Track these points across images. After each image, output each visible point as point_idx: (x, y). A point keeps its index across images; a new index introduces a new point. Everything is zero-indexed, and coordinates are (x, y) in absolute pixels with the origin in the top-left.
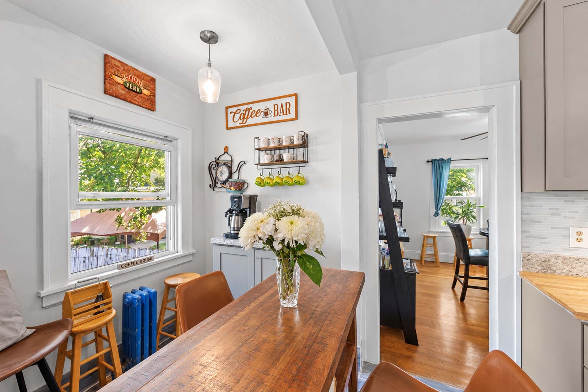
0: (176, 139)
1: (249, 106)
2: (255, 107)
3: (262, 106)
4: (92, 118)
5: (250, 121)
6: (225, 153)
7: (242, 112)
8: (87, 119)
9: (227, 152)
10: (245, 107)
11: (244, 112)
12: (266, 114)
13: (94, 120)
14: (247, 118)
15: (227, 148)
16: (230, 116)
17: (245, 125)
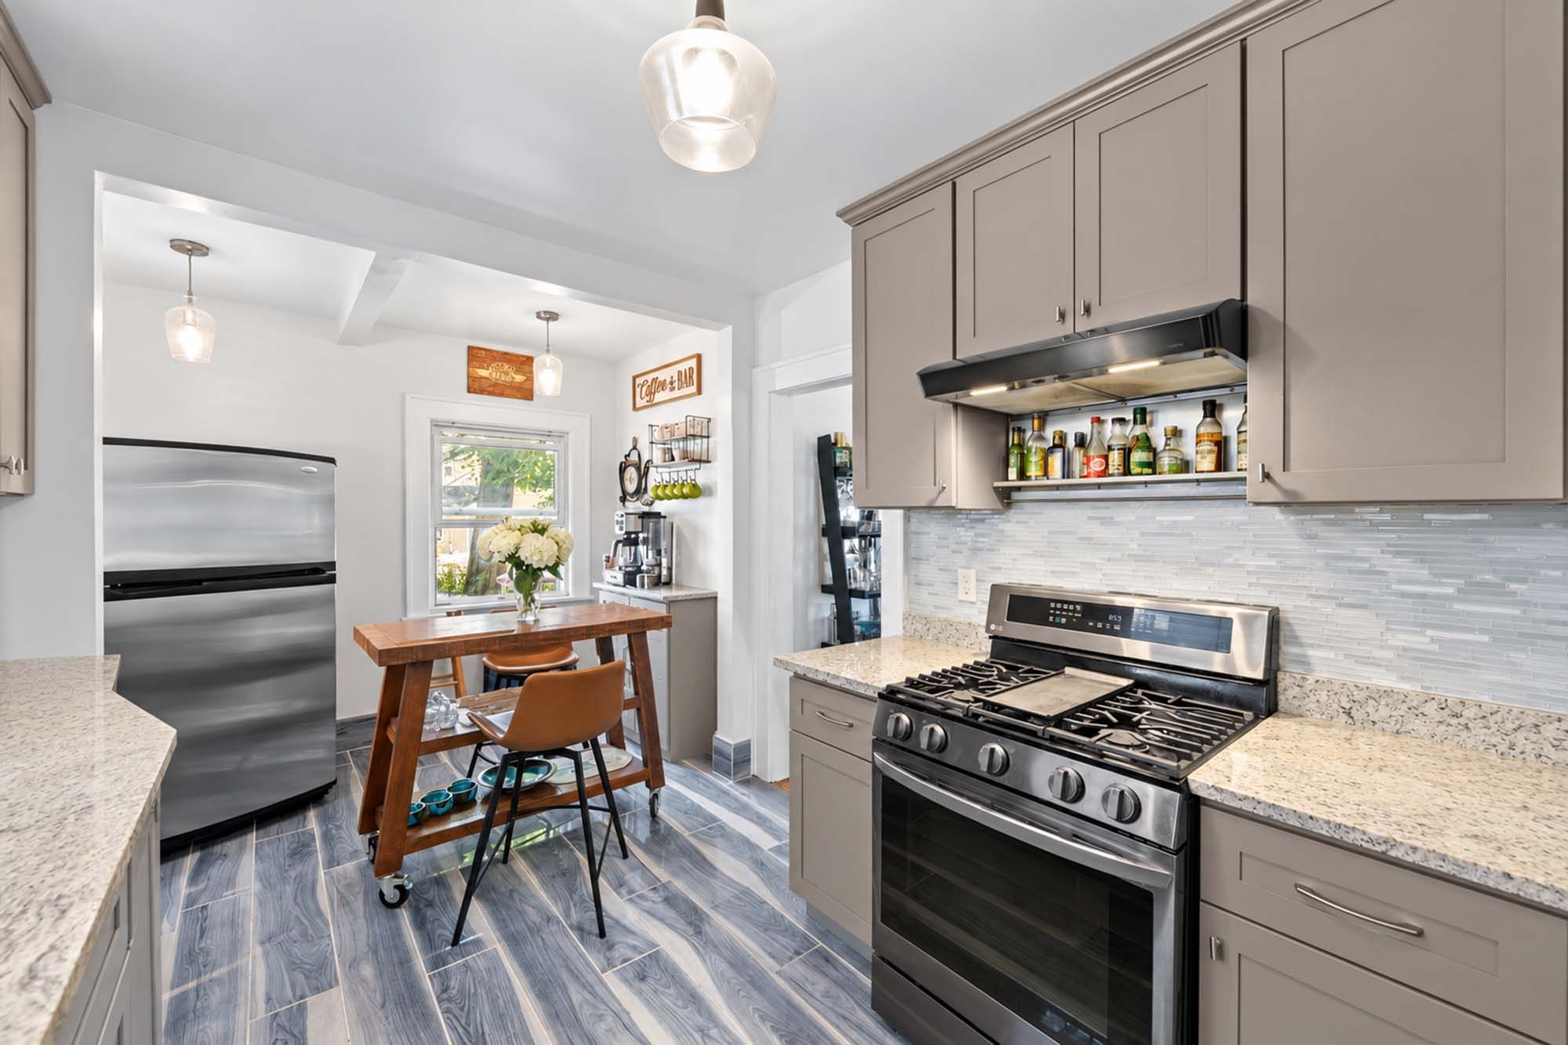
0: (567, 433)
1: (653, 375)
2: (660, 376)
4: (454, 423)
6: (633, 448)
7: (649, 383)
8: (449, 425)
10: (650, 377)
11: (651, 384)
13: (456, 425)
14: (655, 391)
15: (635, 440)
16: (638, 390)
17: (651, 405)
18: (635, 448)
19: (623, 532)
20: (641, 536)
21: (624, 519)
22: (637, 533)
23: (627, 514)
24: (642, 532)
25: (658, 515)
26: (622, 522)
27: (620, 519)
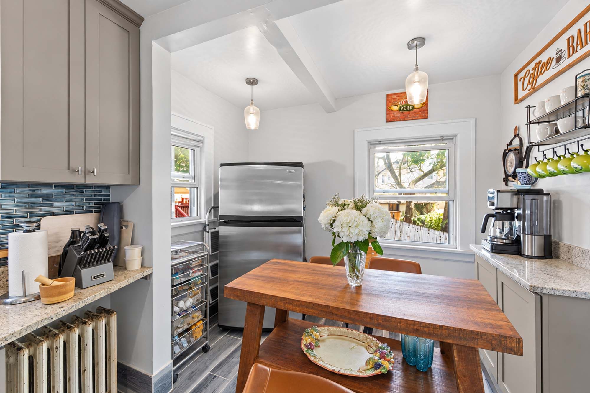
0: (456, 136)
1: (537, 60)
2: (544, 58)
3: (551, 53)
4: (381, 141)
5: (541, 80)
6: (515, 136)
7: (531, 72)
8: (378, 143)
9: (518, 135)
10: (533, 65)
11: (533, 72)
12: (558, 60)
13: (382, 142)
14: (538, 76)
15: (517, 129)
16: (520, 84)
17: (534, 90)
18: (517, 135)
19: (494, 208)
20: (517, 212)
21: (495, 195)
22: (512, 209)
23: (499, 191)
24: (518, 208)
25: (540, 192)
26: (493, 198)
27: (491, 195)
